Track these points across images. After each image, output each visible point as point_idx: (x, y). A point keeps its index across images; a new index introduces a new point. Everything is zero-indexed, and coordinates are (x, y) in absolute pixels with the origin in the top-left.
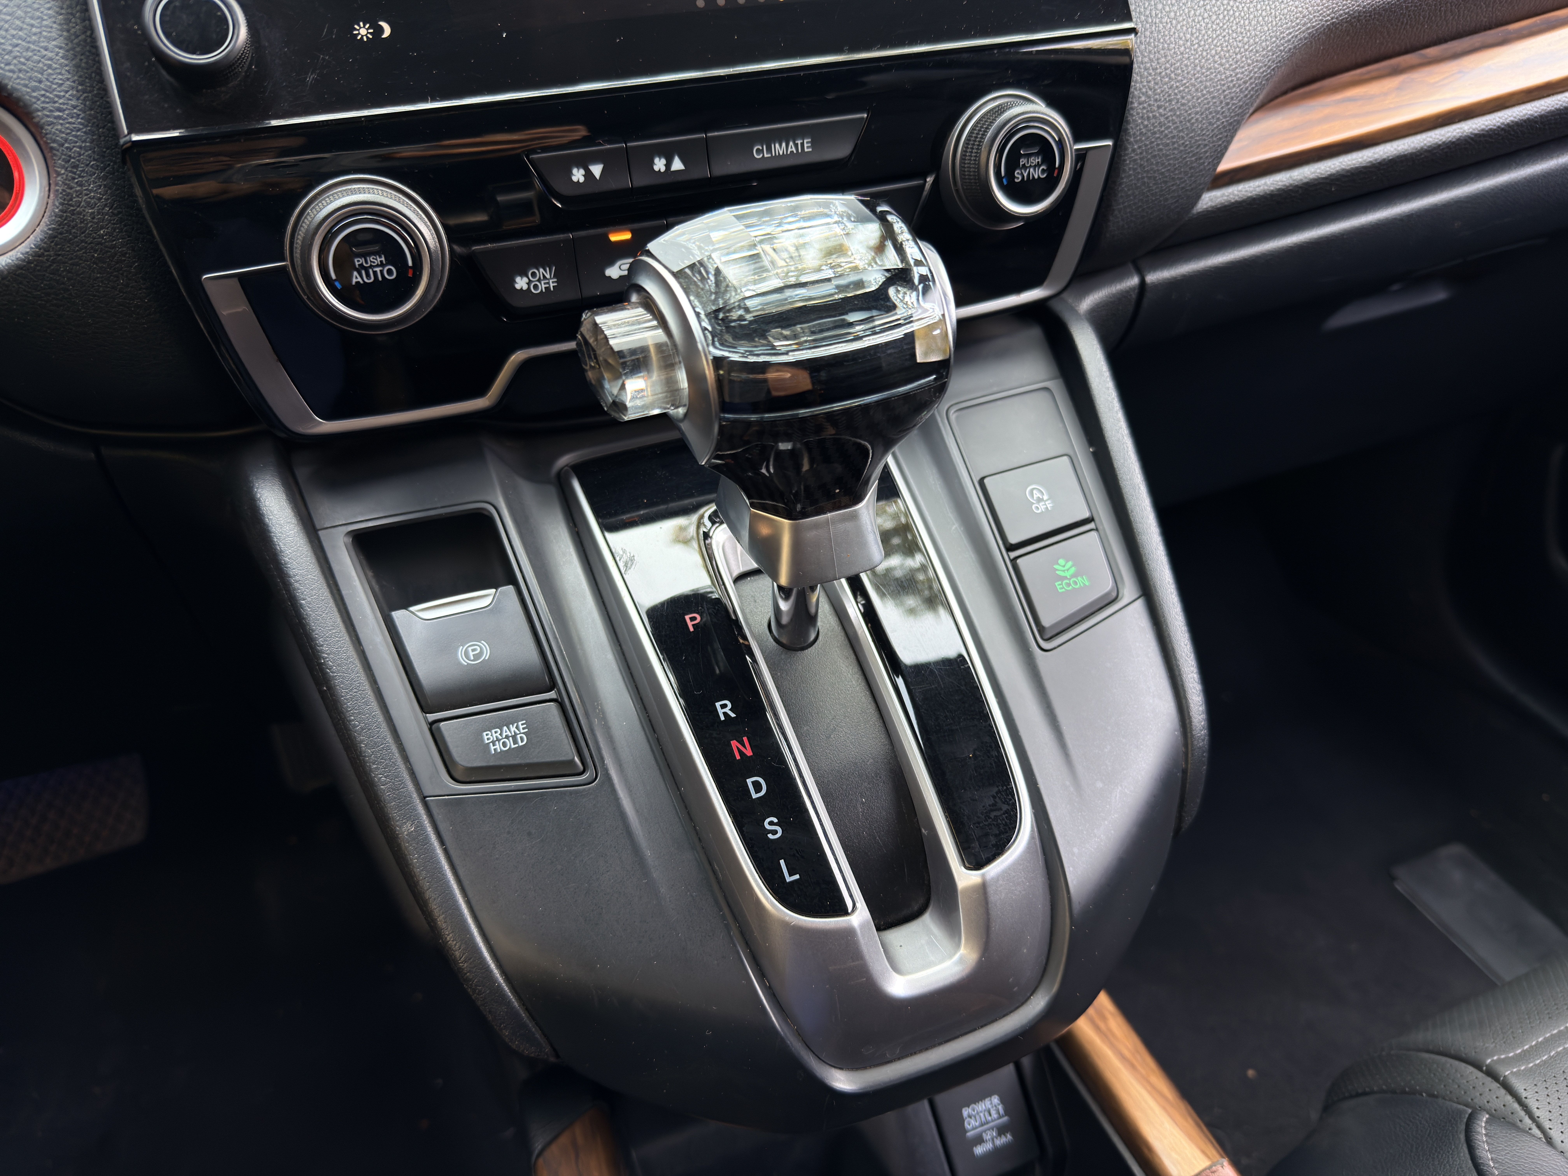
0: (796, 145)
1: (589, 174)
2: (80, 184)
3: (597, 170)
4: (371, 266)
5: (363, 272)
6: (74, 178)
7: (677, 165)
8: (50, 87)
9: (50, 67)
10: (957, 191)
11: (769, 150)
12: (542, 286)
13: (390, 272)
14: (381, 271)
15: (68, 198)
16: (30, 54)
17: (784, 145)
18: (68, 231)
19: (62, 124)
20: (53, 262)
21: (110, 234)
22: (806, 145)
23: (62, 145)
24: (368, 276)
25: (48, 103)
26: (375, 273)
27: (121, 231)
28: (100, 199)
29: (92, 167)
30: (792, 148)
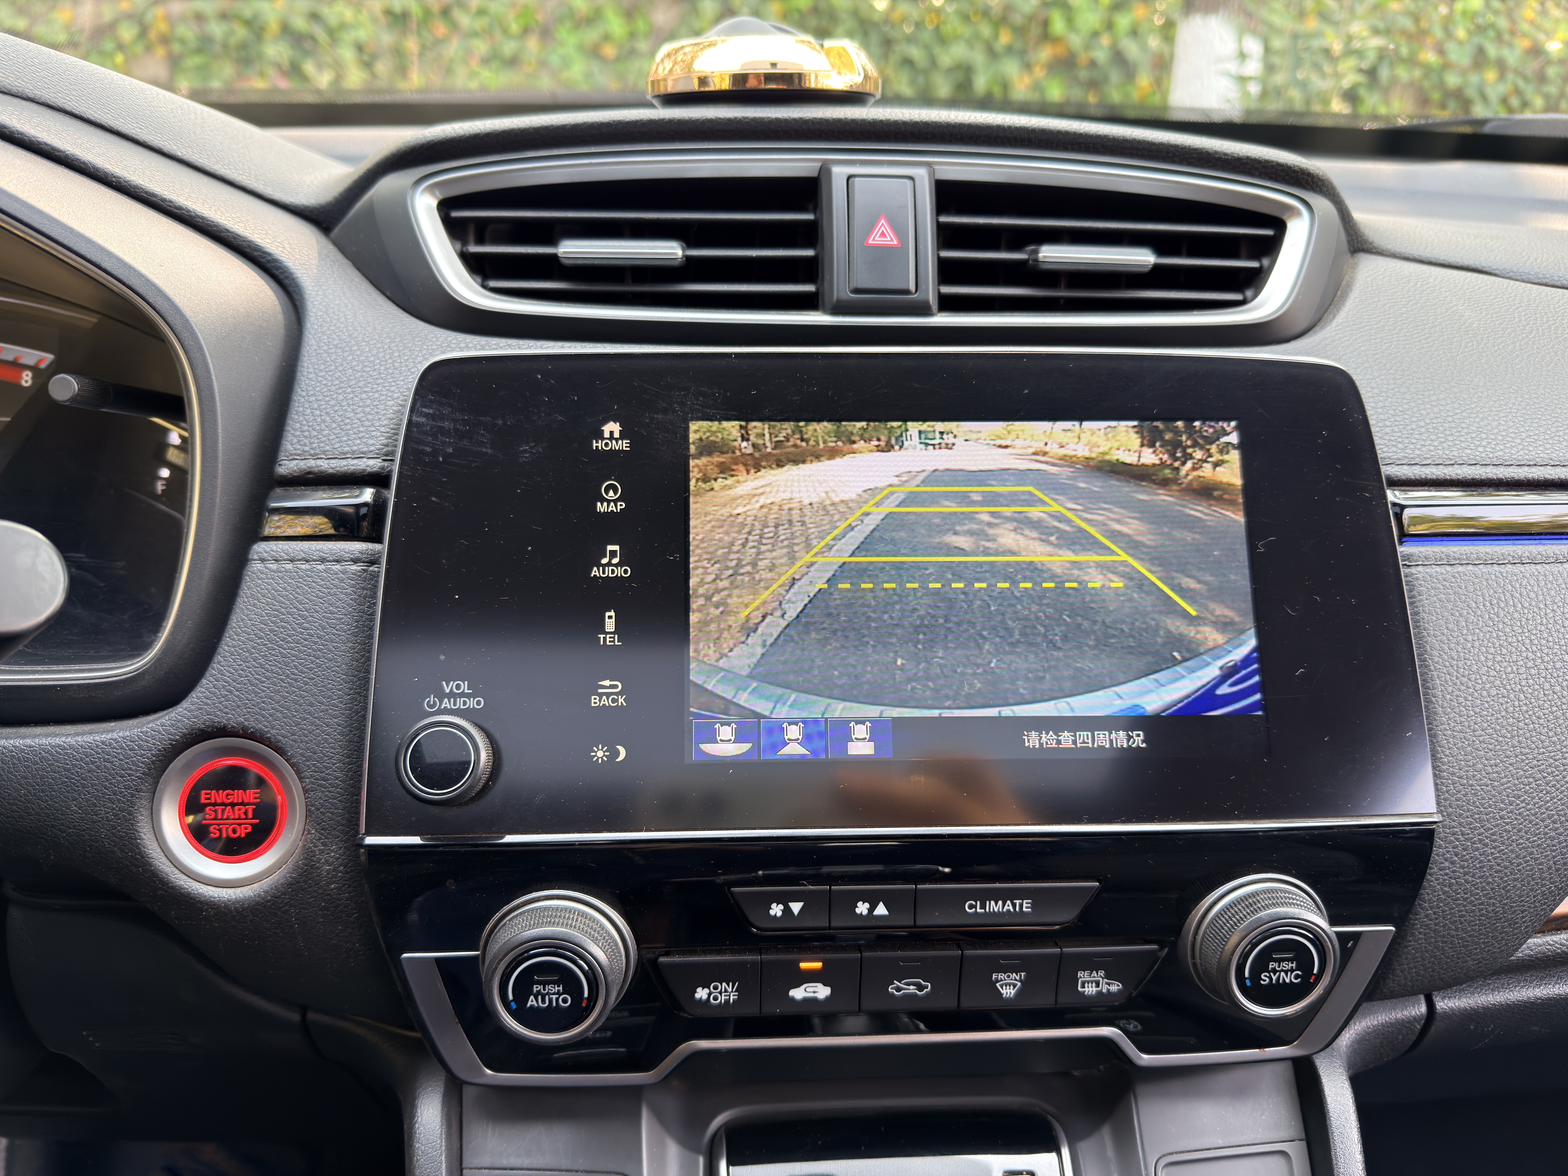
0: (1014, 905)
1: (787, 911)
2: (324, 845)
3: (796, 907)
4: (548, 993)
5: (540, 997)
6: (320, 839)
7: (881, 910)
8: (321, 758)
9: (326, 740)
10: (1195, 964)
11: (983, 906)
12: (722, 998)
13: (565, 1001)
14: (557, 1000)
15: (311, 854)
16: (313, 727)
17: (1000, 903)
18: (304, 881)
19: (323, 792)
20: (287, 904)
21: (338, 889)
22: (1025, 905)
23: (319, 810)
24: (543, 1001)
25: (316, 772)
26: (551, 1000)
27: (349, 886)
28: (338, 858)
29: (338, 831)
30: (1009, 906)
